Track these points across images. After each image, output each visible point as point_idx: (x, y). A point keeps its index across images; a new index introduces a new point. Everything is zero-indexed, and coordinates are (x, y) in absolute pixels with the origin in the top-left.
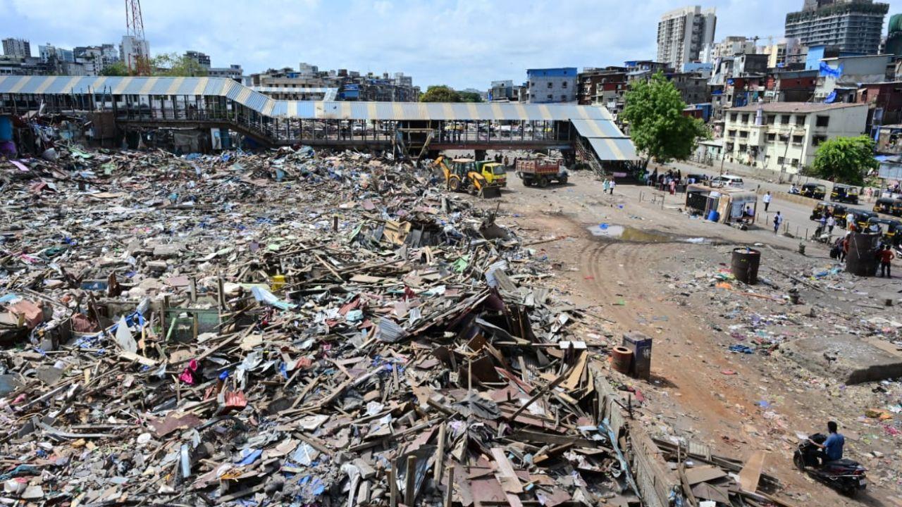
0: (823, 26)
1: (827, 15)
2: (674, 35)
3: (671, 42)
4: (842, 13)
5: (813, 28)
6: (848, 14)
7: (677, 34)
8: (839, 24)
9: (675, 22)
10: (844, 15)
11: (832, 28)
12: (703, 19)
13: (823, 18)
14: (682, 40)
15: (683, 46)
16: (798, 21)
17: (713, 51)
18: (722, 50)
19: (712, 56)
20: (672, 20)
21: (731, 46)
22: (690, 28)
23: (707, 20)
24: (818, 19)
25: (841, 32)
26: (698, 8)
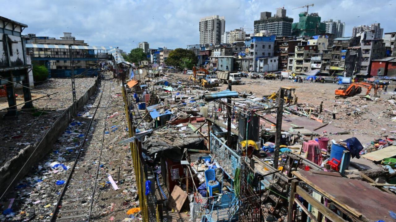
0: (271, 26)
1: (273, 22)
2: (208, 28)
3: (207, 31)
4: (279, 21)
5: (267, 27)
6: (282, 22)
7: (210, 27)
8: (278, 26)
9: (208, 22)
10: (280, 22)
11: (276, 27)
12: (220, 21)
13: (271, 23)
14: (213, 30)
15: (214, 33)
16: (260, 24)
17: (228, 35)
18: (233, 35)
19: (228, 37)
20: (207, 21)
21: (238, 33)
22: (216, 25)
23: (222, 22)
24: (269, 23)
25: (279, 29)
26: (218, 16)
